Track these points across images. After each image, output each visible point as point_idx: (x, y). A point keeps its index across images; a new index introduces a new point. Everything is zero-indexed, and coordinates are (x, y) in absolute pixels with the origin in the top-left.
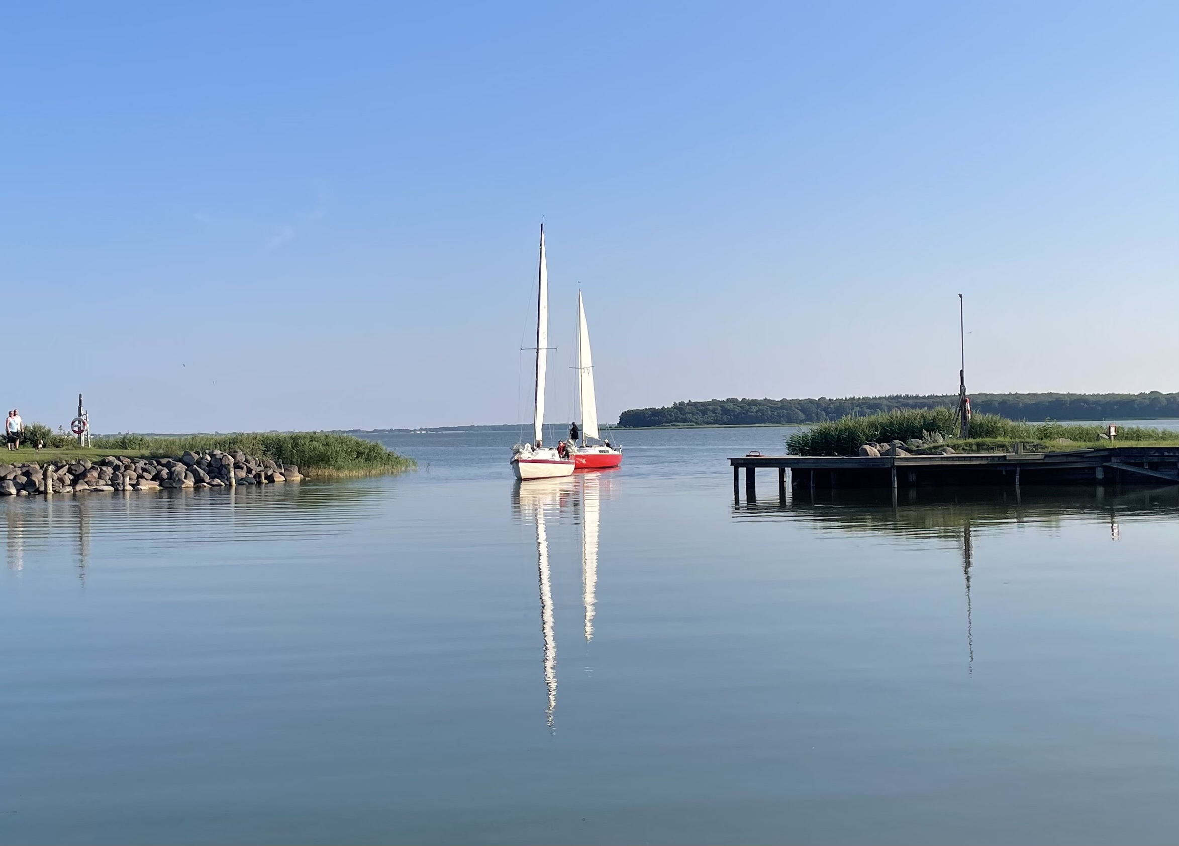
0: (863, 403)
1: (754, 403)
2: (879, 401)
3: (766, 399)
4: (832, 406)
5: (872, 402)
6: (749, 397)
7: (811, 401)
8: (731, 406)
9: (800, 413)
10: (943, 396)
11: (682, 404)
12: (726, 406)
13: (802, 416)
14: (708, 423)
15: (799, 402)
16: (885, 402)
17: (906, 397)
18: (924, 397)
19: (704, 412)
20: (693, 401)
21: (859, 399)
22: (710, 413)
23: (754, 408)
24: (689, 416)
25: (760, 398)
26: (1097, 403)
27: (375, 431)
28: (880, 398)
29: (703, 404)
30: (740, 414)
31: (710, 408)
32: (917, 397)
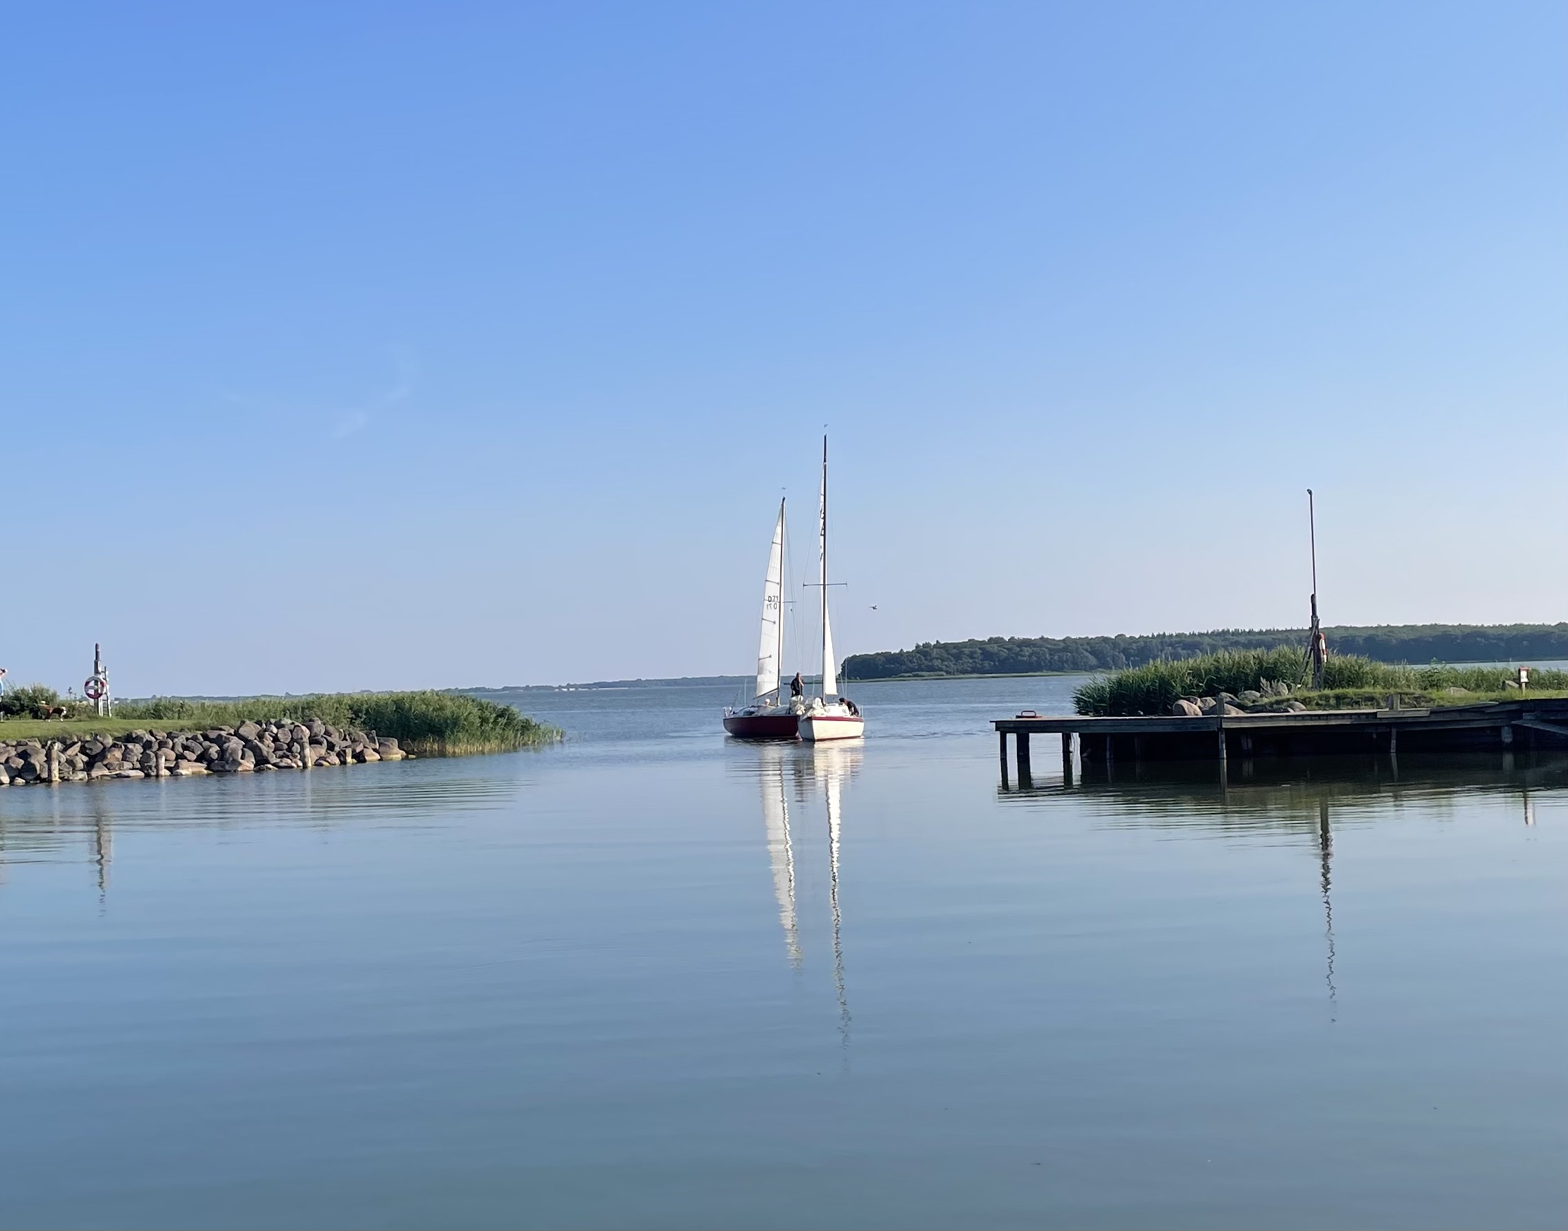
0: (1177, 643)
1: (1026, 643)
2: (1198, 639)
3: (1042, 638)
4: (1134, 646)
5: (1189, 640)
6: (1020, 636)
7: (1105, 640)
8: (995, 648)
9: (1090, 657)
10: (1287, 631)
11: (927, 645)
12: (988, 647)
13: (1093, 660)
14: (964, 672)
15: (1087, 641)
16: (1207, 640)
17: (1236, 633)
18: (1261, 633)
19: (957, 657)
20: (942, 642)
21: (1171, 636)
22: (966, 659)
23: (1027, 651)
24: (937, 663)
25: (1034, 636)
26: (1500, 638)
27: (505, 689)
28: (1201, 635)
29: (955, 646)
30: (1007, 659)
31: (967, 651)
32: (1251, 632)
